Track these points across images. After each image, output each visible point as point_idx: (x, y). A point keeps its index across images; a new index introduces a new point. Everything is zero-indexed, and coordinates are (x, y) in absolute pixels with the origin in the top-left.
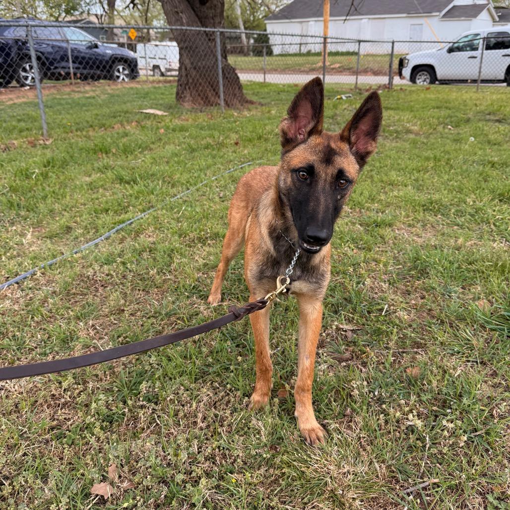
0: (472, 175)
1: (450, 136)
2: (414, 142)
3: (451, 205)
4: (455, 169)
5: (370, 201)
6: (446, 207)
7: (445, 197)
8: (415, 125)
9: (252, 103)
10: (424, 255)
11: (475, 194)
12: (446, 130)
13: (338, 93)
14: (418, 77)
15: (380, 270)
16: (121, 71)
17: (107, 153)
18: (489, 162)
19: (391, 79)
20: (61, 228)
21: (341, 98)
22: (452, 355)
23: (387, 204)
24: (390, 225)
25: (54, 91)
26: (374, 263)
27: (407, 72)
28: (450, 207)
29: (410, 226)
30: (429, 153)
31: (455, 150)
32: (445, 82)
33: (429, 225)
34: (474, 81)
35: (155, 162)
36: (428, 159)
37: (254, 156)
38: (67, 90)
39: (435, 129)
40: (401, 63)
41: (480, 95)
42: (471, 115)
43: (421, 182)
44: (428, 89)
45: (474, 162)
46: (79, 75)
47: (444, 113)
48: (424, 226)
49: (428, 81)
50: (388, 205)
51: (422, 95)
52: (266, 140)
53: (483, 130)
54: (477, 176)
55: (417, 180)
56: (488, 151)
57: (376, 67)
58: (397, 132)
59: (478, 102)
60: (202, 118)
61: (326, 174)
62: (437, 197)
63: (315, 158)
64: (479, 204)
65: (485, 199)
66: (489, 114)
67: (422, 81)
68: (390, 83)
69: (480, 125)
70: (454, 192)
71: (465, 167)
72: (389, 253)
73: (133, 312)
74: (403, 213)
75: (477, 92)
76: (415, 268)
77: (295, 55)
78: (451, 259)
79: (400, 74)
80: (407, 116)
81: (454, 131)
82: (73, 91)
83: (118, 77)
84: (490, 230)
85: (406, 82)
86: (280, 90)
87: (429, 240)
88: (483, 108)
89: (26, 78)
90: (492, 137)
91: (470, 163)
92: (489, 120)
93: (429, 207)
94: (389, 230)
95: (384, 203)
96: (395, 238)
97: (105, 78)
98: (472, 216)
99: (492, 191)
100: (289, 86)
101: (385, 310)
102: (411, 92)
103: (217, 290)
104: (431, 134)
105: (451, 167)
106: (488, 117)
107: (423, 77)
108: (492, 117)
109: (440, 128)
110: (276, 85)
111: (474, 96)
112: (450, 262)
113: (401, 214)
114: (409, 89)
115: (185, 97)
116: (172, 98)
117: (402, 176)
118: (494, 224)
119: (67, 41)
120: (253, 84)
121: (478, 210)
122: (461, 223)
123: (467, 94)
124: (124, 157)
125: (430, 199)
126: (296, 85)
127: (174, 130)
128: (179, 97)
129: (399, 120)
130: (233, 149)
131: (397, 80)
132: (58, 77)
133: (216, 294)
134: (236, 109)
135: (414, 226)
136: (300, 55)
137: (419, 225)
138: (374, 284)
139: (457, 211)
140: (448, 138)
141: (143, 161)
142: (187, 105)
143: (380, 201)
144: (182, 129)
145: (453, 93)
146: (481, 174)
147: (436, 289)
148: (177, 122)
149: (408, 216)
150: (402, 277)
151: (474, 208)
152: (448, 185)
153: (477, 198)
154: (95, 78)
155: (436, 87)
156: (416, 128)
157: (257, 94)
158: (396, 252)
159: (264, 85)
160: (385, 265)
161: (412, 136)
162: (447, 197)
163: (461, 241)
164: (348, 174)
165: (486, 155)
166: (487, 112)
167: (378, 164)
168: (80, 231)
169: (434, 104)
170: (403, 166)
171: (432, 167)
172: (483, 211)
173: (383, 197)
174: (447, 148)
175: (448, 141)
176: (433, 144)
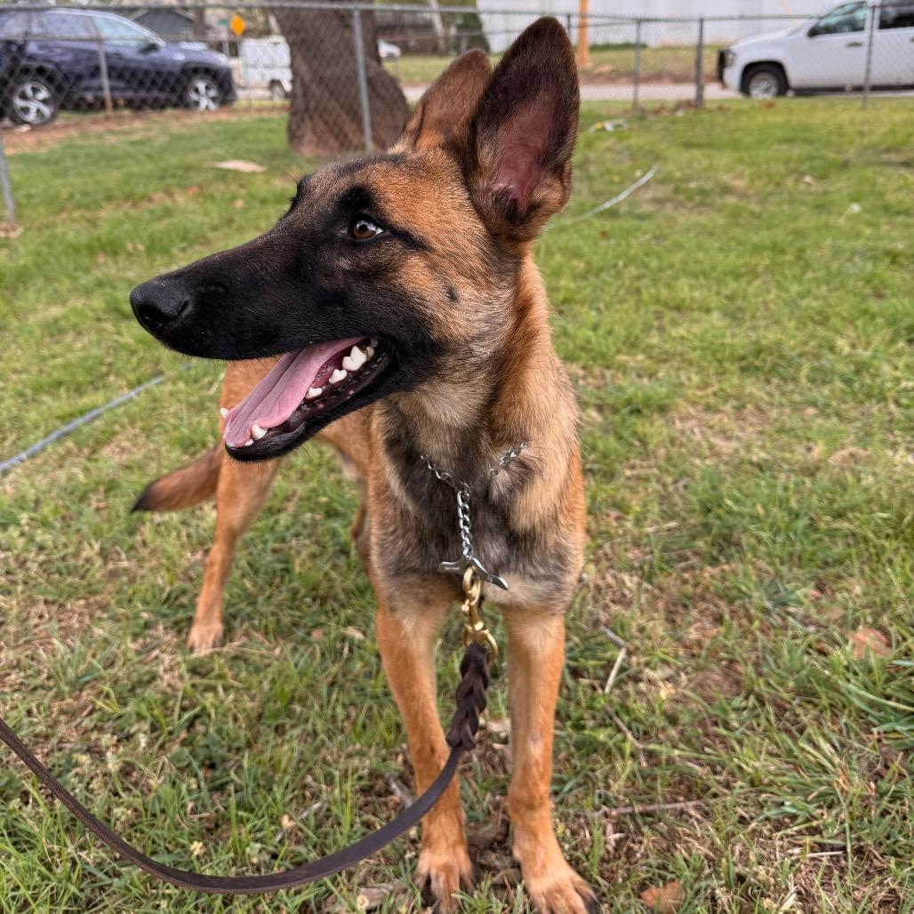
0: (851, 283)
1: (808, 198)
2: (735, 214)
3: (801, 355)
4: (814, 271)
5: (625, 349)
6: (790, 362)
7: (789, 337)
8: (741, 176)
10: (730, 497)
11: (856, 328)
12: (802, 187)
13: (600, 118)
14: (753, 83)
15: (625, 534)
16: (203, 93)
17: (115, 253)
18: (887, 253)
19: (700, 89)
21: (603, 129)
22: (779, 826)
23: (664, 357)
24: (663, 409)
25: (74, 132)
26: (614, 513)
27: (733, 75)
28: (798, 360)
29: (708, 408)
30: (764, 237)
31: (818, 229)
32: (805, 92)
33: (749, 406)
34: (858, 89)
36: (757, 249)
38: (99, 129)
39: (778, 184)
40: (723, 60)
41: (869, 115)
42: (851, 154)
43: (740, 302)
44: (770, 105)
45: (854, 253)
46: (121, 102)
47: (798, 151)
48: (739, 409)
49: (774, 90)
50: (664, 359)
51: (759, 118)
53: (874, 184)
54: (860, 284)
55: (731, 298)
56: (884, 228)
57: (676, 67)
58: (702, 192)
59: (866, 129)
62: (770, 336)
64: (865, 354)
65: (877, 340)
66: (887, 150)
67: (762, 91)
68: (699, 96)
69: (869, 173)
70: (810, 325)
71: (835, 266)
72: (654, 486)
73: (2, 673)
74: (696, 379)
75: (864, 108)
78: (793, 504)
79: (720, 77)
80: (724, 159)
81: (817, 187)
82: (111, 132)
83: (197, 103)
84: (887, 418)
85: (732, 93)
87: (748, 448)
88: (875, 138)
89: (26, 110)
90: (892, 198)
91: (848, 255)
92: (887, 163)
93: (755, 362)
94: (659, 421)
95: (656, 352)
96: (672, 442)
97: (175, 106)
98: (848, 382)
99: (892, 321)
101: (617, 666)
102: (739, 113)
103: (209, 609)
104: (771, 194)
105: (807, 266)
106: (885, 157)
107: (764, 85)
108: (893, 157)
109: (790, 182)
111: (860, 116)
112: (791, 512)
113: (689, 379)
114: (734, 106)
115: (303, 135)
116: (280, 139)
117: (701, 287)
118: (897, 403)
119: (99, 40)
121: (860, 368)
122: (821, 401)
123: (845, 113)
125: (757, 343)
127: (264, 201)
128: (294, 135)
129: (710, 168)
131: (713, 92)
132: (80, 106)
133: (209, 622)
135: (717, 411)
137: (728, 407)
138: (604, 578)
139: (813, 369)
140: (803, 203)
142: (307, 151)
143: (648, 350)
144: (281, 198)
145: (818, 113)
146: (868, 281)
147: (750, 597)
149: (705, 385)
150: (674, 555)
151: (852, 362)
152: (798, 306)
153: (858, 337)
154: (159, 106)
155: (790, 101)
156: (740, 184)
158: (669, 480)
160: (638, 522)
161: (731, 200)
162: (794, 337)
163: (819, 449)
165: (880, 238)
166: (883, 147)
167: (654, 264)
169: (779, 133)
170: (707, 266)
171: (767, 268)
172: (872, 371)
173: (655, 339)
174: (801, 224)
175: (804, 209)
176: (773, 216)
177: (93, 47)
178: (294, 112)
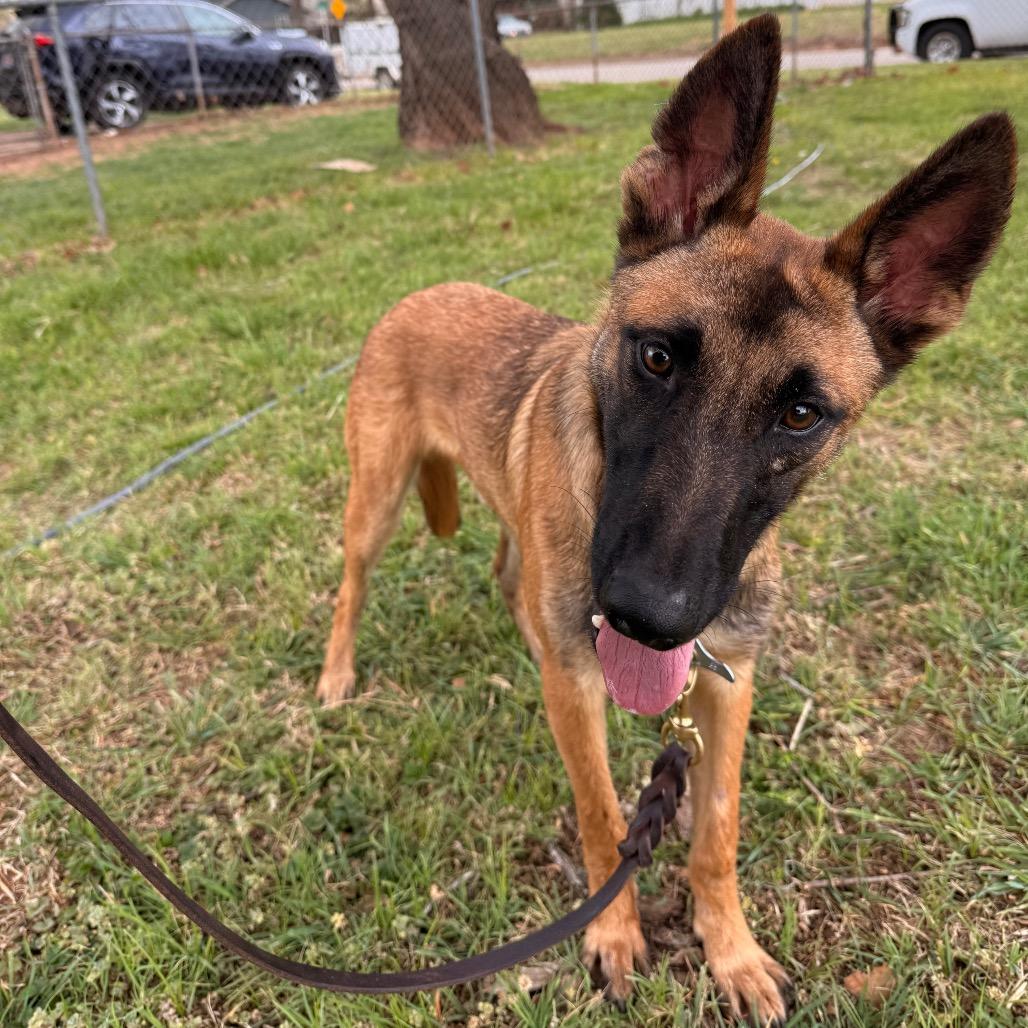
3: (1004, 358)
6: (991, 367)
7: (989, 338)
9: (560, 129)
10: (927, 525)
14: (932, 45)
15: (805, 569)
16: (303, 86)
17: (217, 267)
19: (870, 55)
20: (44, 466)
22: (1002, 903)
25: (165, 135)
27: (907, 37)
28: (1000, 365)
29: (897, 423)
32: (993, 53)
33: (945, 420)
35: (315, 281)
37: (537, 253)
38: (193, 130)
40: (895, 20)
44: (953, 70)
46: (215, 99)
48: (933, 423)
49: (956, 52)
51: (941, 86)
52: (574, 212)
57: (839, 31)
60: (446, 172)
61: (743, 371)
62: (967, 337)
63: (709, 302)
67: (942, 54)
68: (869, 63)
70: (1014, 324)
72: (837, 514)
73: (117, 727)
76: (902, 560)
77: (668, 21)
78: (1003, 531)
79: (892, 41)
80: (901, 133)
82: (205, 133)
83: (297, 97)
85: (907, 58)
86: (625, 97)
87: (946, 467)
89: (112, 113)
93: (950, 368)
96: (856, 463)
97: (276, 101)
100: (651, 86)
101: (802, 719)
102: (917, 80)
103: (341, 656)
107: (945, 46)
110: (620, 88)
112: (1000, 541)
114: (910, 73)
115: (416, 128)
116: (390, 134)
119: (188, 32)
120: (570, 89)
124: (251, 275)
125: (951, 345)
126: (663, 84)
127: (375, 204)
128: (405, 129)
129: (885, 145)
130: (496, 237)
131: (884, 57)
132: (170, 106)
133: (340, 670)
134: (523, 145)
135: (907, 426)
136: (679, 19)
137: (920, 421)
139: (1020, 375)
141: (287, 282)
142: (421, 145)
144: (394, 200)
145: (1011, 76)
147: (956, 639)
148: (390, 184)
150: (863, 592)
152: (998, 302)
154: (256, 101)
155: (976, 63)
157: (574, 110)
158: (854, 506)
159: (594, 89)
160: (821, 554)
162: (996, 338)
164: (829, 389)
168: (87, 472)
177: (183, 39)
178: (405, 102)
